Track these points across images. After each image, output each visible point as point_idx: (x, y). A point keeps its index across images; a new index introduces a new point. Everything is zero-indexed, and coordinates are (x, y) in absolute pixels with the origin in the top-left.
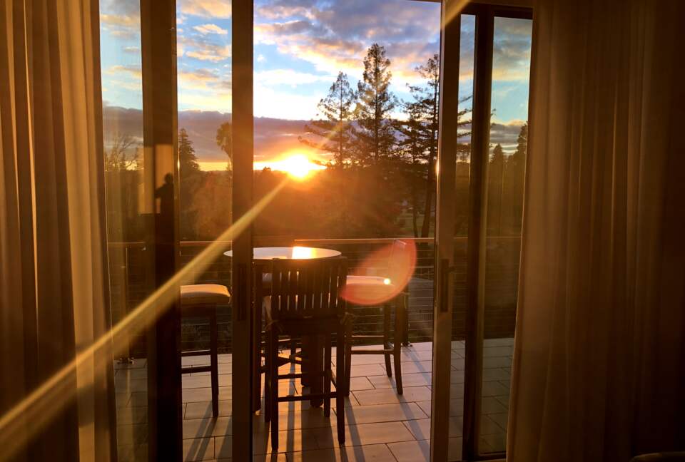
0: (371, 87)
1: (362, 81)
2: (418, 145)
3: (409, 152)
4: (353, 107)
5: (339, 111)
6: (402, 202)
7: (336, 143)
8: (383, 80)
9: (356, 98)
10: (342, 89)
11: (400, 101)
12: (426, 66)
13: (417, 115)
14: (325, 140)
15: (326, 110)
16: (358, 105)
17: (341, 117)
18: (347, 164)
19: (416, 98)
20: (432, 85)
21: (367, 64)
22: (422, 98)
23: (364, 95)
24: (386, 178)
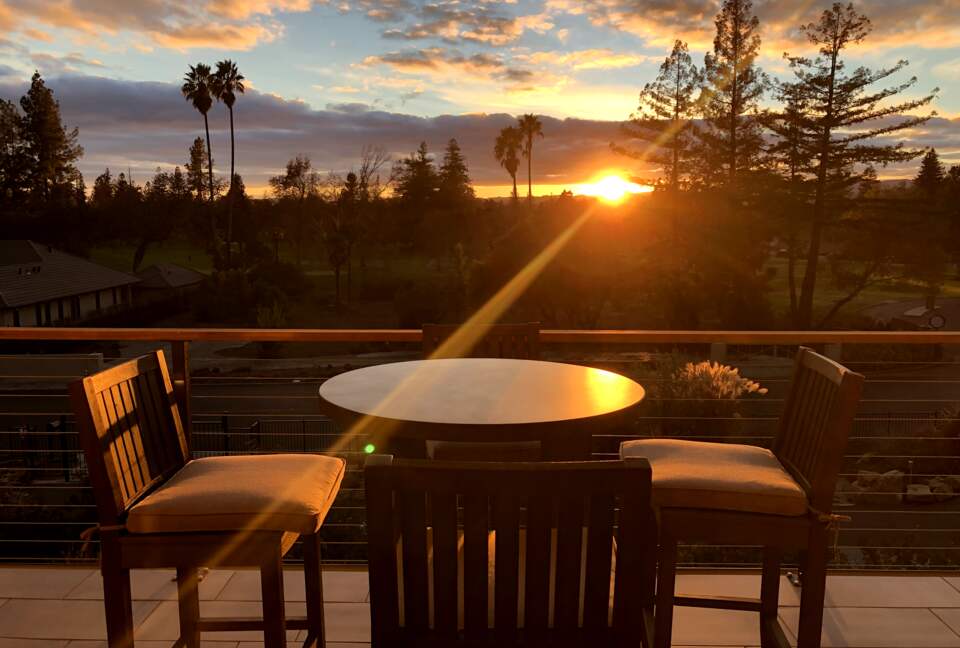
0: (726, 61)
1: (712, 53)
2: (800, 151)
3: (786, 162)
4: (696, 95)
5: (674, 102)
6: (770, 240)
7: (668, 150)
8: (746, 49)
9: (702, 80)
10: (679, 67)
11: (772, 81)
12: (818, 23)
13: (800, 103)
14: (653, 148)
15: (654, 101)
16: (705, 90)
17: (677, 110)
18: (684, 183)
19: (800, 75)
20: (826, 53)
21: (720, 26)
22: (809, 75)
23: (714, 74)
24: (745, 203)
